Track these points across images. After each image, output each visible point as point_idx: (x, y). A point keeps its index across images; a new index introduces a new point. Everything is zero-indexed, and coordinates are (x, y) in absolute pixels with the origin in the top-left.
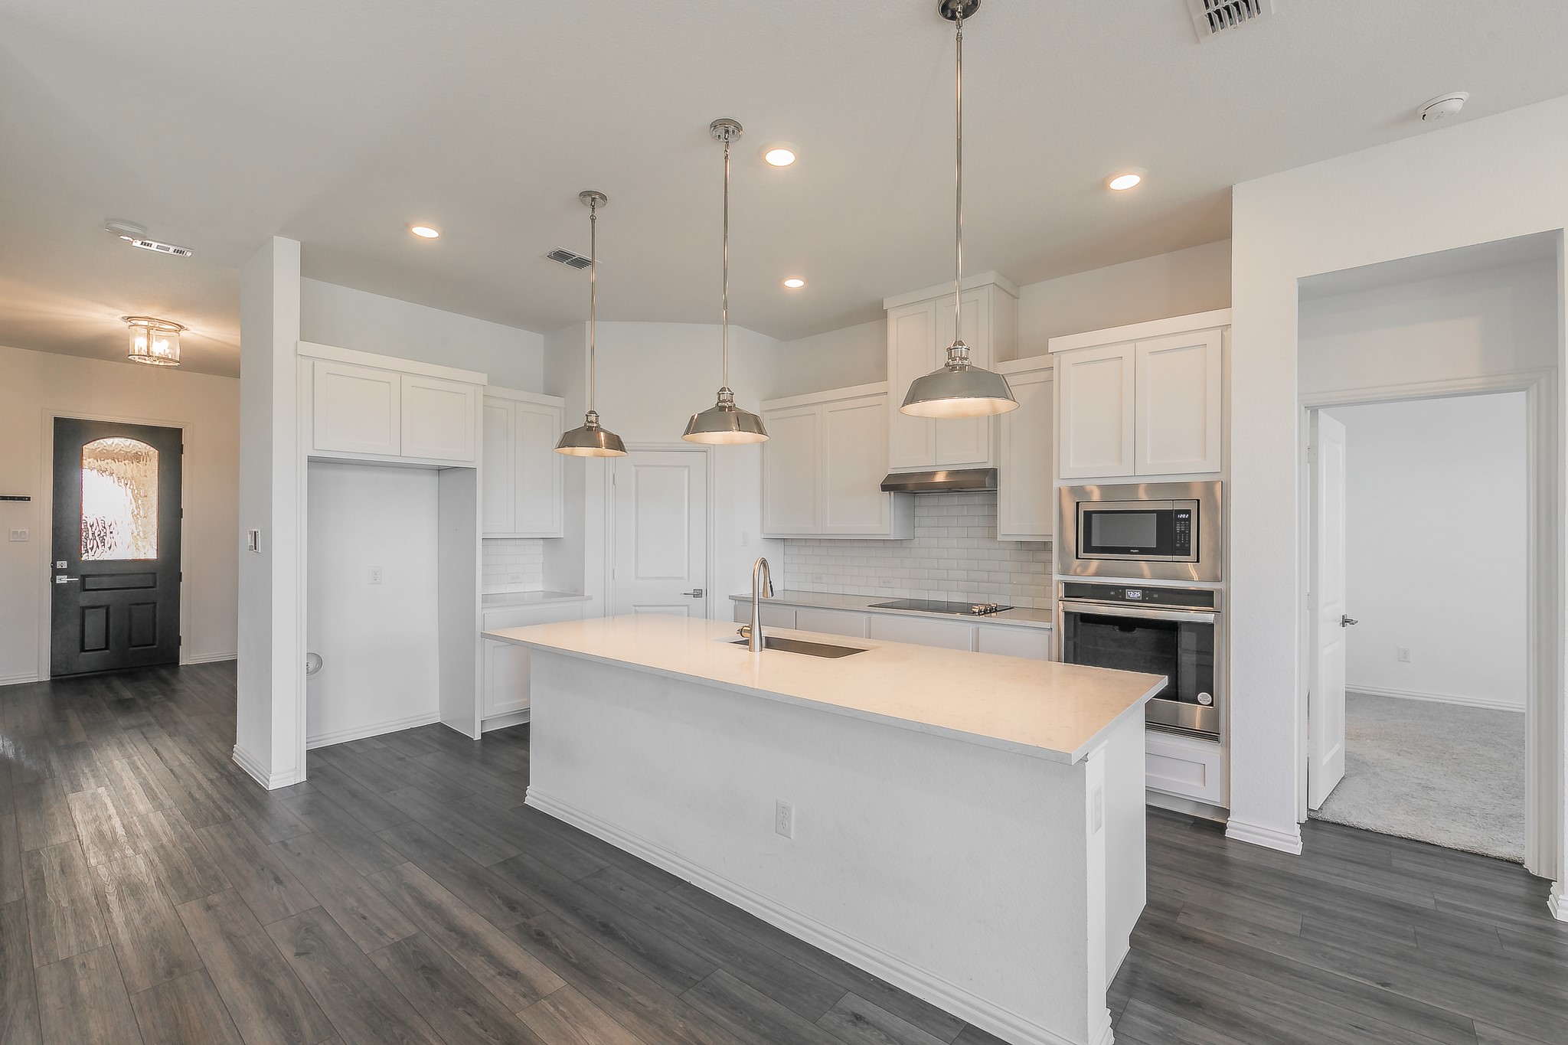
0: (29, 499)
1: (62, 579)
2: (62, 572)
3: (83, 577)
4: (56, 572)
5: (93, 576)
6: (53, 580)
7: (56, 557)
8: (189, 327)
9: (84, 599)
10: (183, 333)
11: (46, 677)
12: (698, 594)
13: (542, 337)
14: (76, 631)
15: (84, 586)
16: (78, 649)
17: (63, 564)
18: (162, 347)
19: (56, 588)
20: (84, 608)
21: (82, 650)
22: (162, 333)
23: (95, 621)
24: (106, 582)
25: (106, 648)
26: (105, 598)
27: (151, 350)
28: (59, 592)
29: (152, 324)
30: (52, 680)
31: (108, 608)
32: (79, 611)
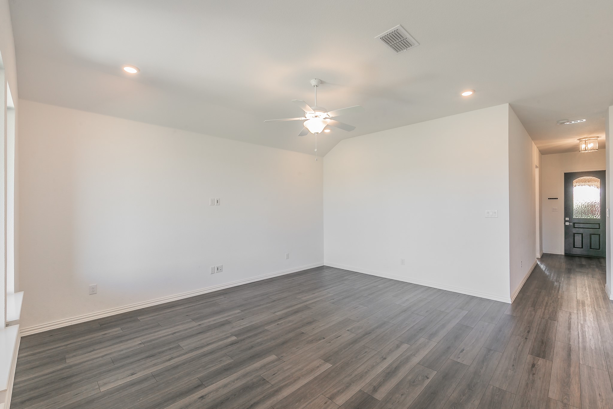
0: (557, 199)
1: (567, 224)
2: (567, 221)
3: (574, 223)
4: (565, 221)
5: (577, 223)
6: (565, 223)
7: (565, 217)
8: (601, 136)
9: (575, 230)
10: (599, 139)
11: (563, 253)
14: (572, 241)
15: (574, 227)
16: (573, 247)
17: (567, 219)
18: (591, 146)
19: (566, 226)
20: (574, 234)
21: (574, 247)
22: (591, 141)
23: (578, 238)
24: (582, 225)
25: (582, 248)
26: (581, 231)
27: (586, 148)
28: (566, 227)
29: (586, 139)
30: (565, 255)
31: (582, 234)
32: (573, 234)
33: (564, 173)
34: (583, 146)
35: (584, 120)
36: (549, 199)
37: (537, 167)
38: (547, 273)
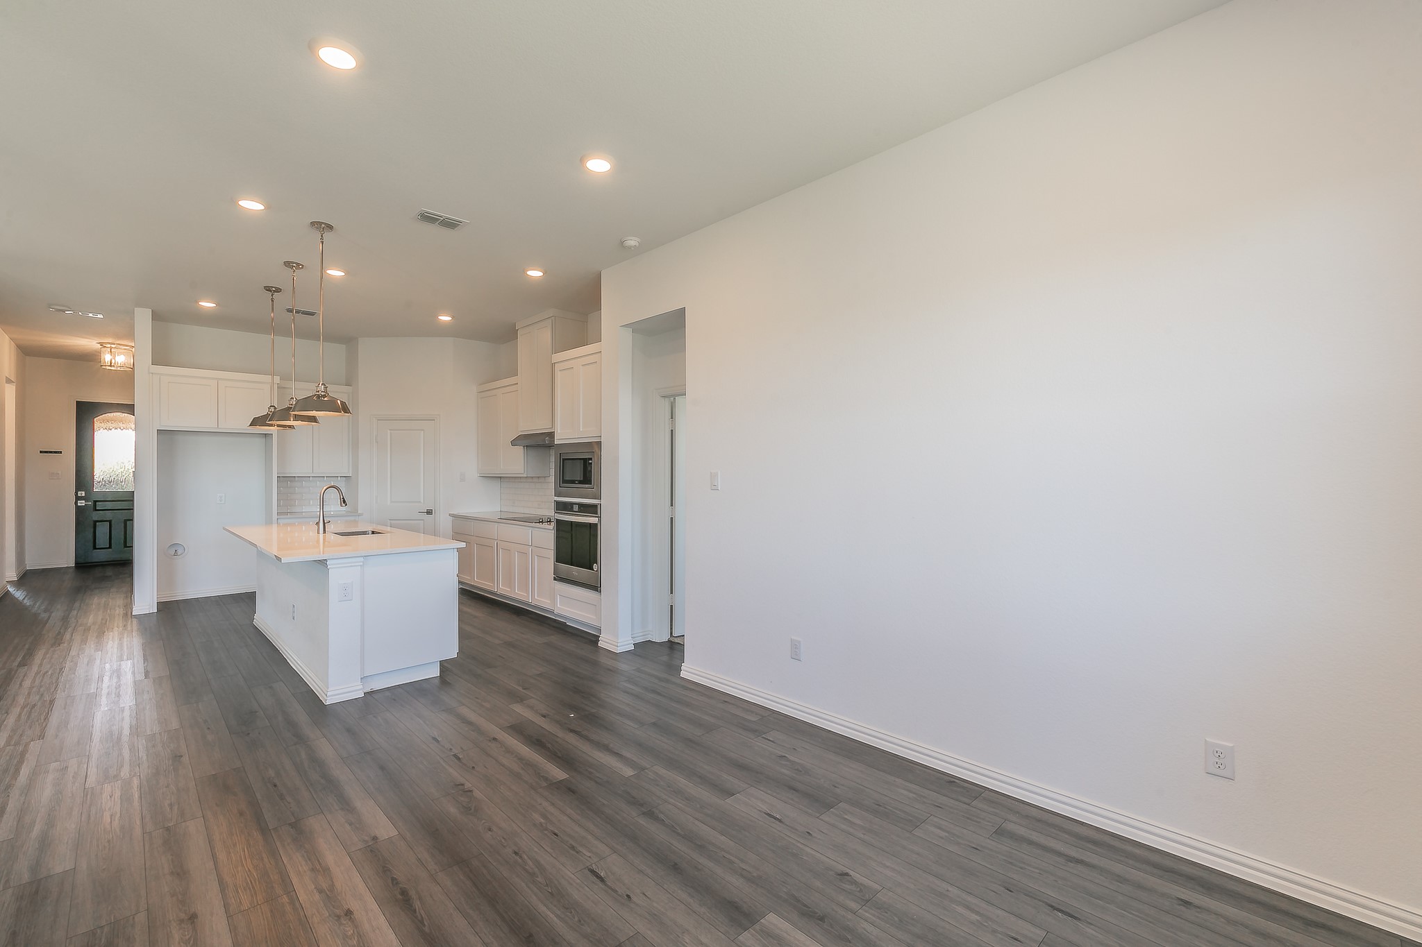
0: (61, 452)
1: (82, 503)
2: (81, 498)
3: (95, 502)
4: (78, 498)
5: (101, 501)
6: (76, 503)
7: (78, 489)
9: (96, 516)
11: (72, 564)
12: (429, 512)
13: (344, 346)
14: (90, 536)
15: (96, 508)
16: (92, 548)
17: (82, 493)
18: (122, 358)
19: (78, 508)
20: (95, 522)
21: (95, 548)
22: (121, 351)
23: (102, 530)
24: (109, 505)
25: (110, 547)
26: (109, 515)
27: (113, 361)
28: (80, 511)
29: (113, 346)
30: (75, 566)
31: (110, 522)
32: (92, 523)
33: (77, 402)
34: (107, 358)
35: (100, 316)
36: (41, 452)
37: (9, 381)
38: (27, 602)
